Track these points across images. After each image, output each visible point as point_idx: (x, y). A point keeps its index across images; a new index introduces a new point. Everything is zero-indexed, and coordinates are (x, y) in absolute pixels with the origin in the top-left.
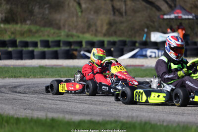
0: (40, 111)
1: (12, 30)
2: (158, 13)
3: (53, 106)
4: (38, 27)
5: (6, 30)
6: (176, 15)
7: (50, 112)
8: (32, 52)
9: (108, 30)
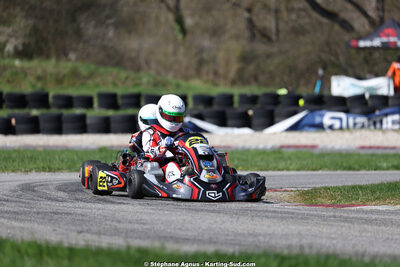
0: (111, 235)
1: (39, 72)
2: (347, 37)
3: (136, 226)
4: (92, 67)
5: (25, 73)
6: (385, 39)
7: (131, 237)
8: (83, 118)
9: (240, 72)
